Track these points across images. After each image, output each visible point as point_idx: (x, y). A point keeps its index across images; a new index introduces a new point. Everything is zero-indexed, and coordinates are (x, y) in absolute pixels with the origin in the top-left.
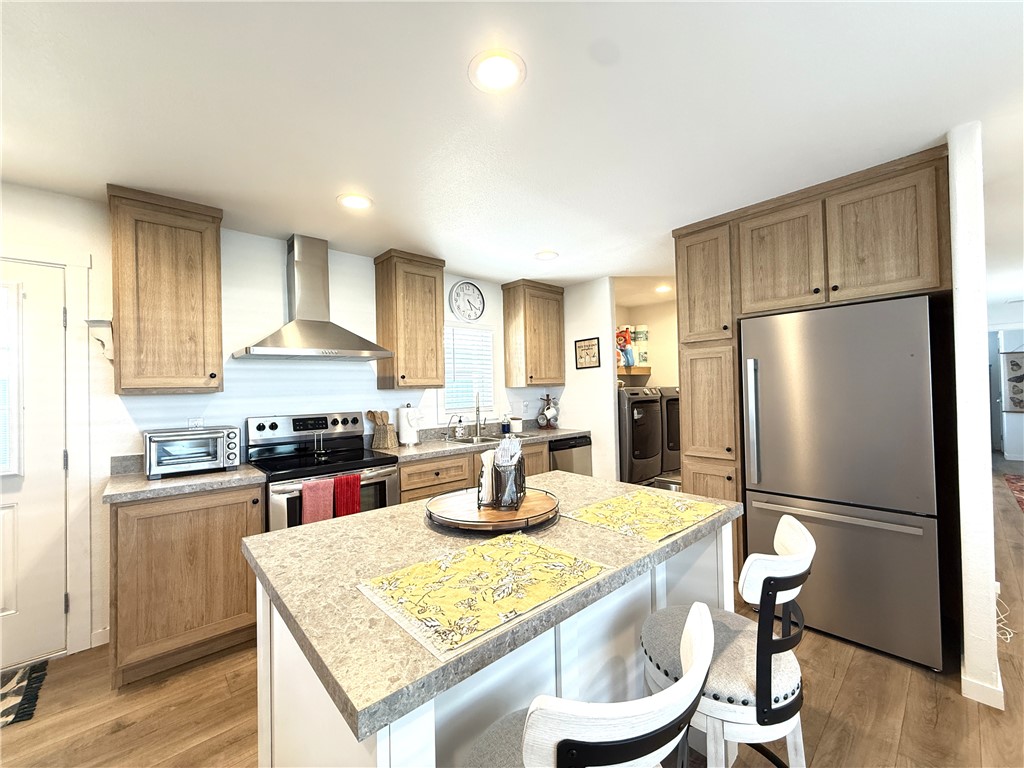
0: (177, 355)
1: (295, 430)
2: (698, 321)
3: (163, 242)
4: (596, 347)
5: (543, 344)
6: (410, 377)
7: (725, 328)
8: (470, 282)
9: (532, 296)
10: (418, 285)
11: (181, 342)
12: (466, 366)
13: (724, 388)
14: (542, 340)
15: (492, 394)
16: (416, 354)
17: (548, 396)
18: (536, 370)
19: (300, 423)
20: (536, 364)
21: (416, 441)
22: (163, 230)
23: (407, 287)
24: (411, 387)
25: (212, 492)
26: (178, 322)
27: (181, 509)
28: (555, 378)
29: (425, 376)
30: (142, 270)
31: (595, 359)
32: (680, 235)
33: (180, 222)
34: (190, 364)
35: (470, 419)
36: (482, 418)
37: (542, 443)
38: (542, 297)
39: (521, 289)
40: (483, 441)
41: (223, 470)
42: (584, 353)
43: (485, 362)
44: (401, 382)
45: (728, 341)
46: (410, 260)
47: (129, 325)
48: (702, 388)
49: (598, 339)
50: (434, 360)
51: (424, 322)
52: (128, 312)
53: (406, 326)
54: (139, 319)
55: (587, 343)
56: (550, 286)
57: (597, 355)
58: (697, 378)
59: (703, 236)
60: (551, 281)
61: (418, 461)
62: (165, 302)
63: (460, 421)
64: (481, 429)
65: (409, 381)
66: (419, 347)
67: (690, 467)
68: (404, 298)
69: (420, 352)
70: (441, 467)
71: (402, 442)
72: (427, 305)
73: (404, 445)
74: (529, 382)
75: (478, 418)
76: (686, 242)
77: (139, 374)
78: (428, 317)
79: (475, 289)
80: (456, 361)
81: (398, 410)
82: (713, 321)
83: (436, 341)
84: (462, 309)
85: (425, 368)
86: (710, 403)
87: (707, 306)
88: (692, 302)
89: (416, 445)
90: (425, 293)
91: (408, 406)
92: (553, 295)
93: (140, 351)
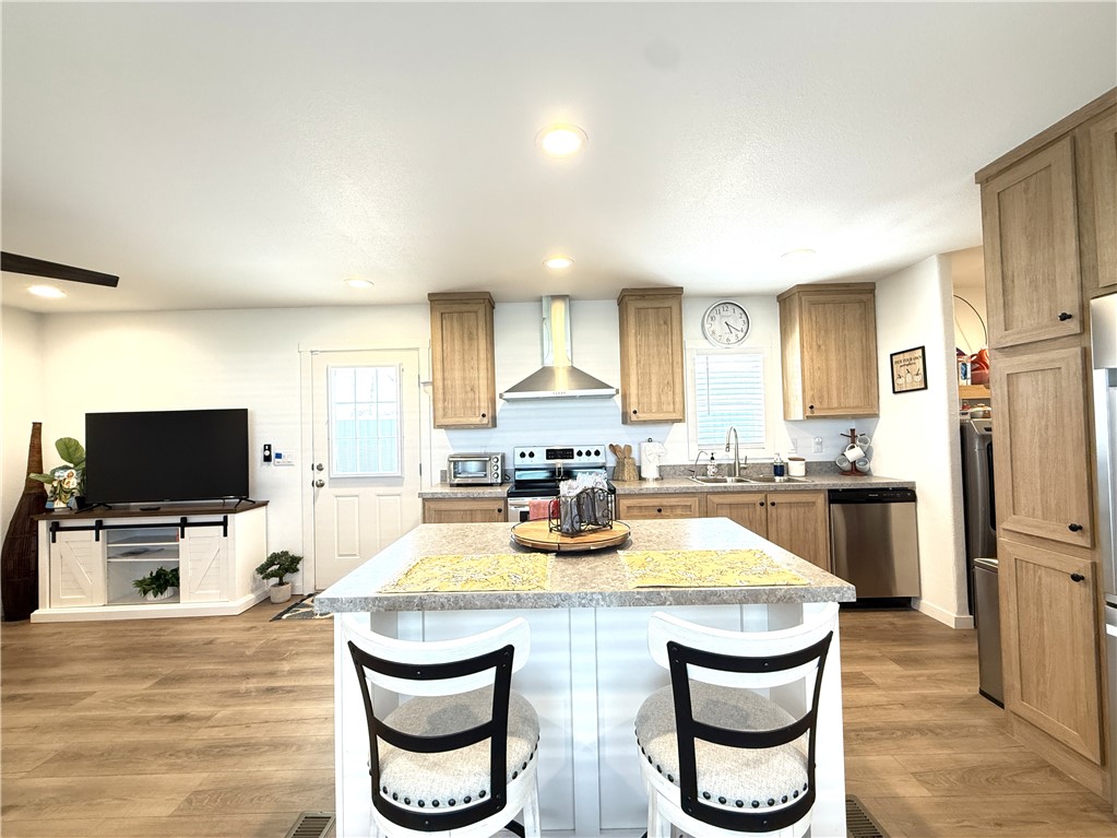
0: (465, 402)
1: (548, 458)
2: (1019, 311)
3: (455, 324)
4: (921, 360)
5: (834, 364)
6: (644, 412)
7: (1064, 317)
8: (727, 302)
9: (813, 303)
10: (651, 319)
11: (466, 392)
12: (729, 397)
13: (1067, 420)
14: (833, 356)
15: (763, 429)
16: (650, 388)
17: (853, 431)
18: (821, 398)
19: (551, 454)
20: (821, 390)
21: (657, 476)
22: (455, 315)
23: (639, 323)
24: (645, 422)
25: (474, 499)
26: (464, 379)
27: (455, 508)
28: (857, 407)
29: (660, 410)
30: (445, 345)
31: (921, 377)
32: (985, 178)
33: (464, 308)
34: (471, 408)
35: (725, 458)
36: (742, 456)
37: (816, 491)
38: (833, 302)
39: (796, 297)
40: (739, 481)
41: (491, 485)
42: (903, 371)
43: (756, 391)
44: (634, 418)
45: (1072, 340)
46: (644, 296)
47: (439, 384)
48: (1029, 421)
49: (923, 348)
50: (671, 393)
51: (658, 355)
52: (439, 375)
53: (638, 362)
54: (444, 379)
55: (907, 355)
56: (848, 285)
57: (921, 371)
58: (1020, 405)
59: (1025, 169)
60: (851, 277)
61: (636, 494)
62: (457, 366)
63: (712, 458)
64: (740, 469)
65: (642, 416)
66: (654, 381)
67: (1009, 549)
68: (636, 334)
69: (654, 387)
70: (665, 503)
71: (643, 475)
72: (662, 338)
73: (644, 479)
74: (809, 414)
75: (737, 455)
76: (997, 185)
77: (444, 416)
78: (663, 350)
79: (736, 308)
80: (711, 392)
81: (639, 444)
82: (1046, 308)
83: (673, 374)
84: (718, 333)
85: (660, 403)
86: (1044, 446)
87: (1034, 285)
88: (1008, 282)
89: (657, 479)
90: (659, 325)
91: (650, 440)
92: (852, 297)
93: (444, 400)
